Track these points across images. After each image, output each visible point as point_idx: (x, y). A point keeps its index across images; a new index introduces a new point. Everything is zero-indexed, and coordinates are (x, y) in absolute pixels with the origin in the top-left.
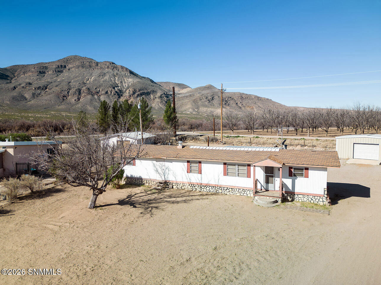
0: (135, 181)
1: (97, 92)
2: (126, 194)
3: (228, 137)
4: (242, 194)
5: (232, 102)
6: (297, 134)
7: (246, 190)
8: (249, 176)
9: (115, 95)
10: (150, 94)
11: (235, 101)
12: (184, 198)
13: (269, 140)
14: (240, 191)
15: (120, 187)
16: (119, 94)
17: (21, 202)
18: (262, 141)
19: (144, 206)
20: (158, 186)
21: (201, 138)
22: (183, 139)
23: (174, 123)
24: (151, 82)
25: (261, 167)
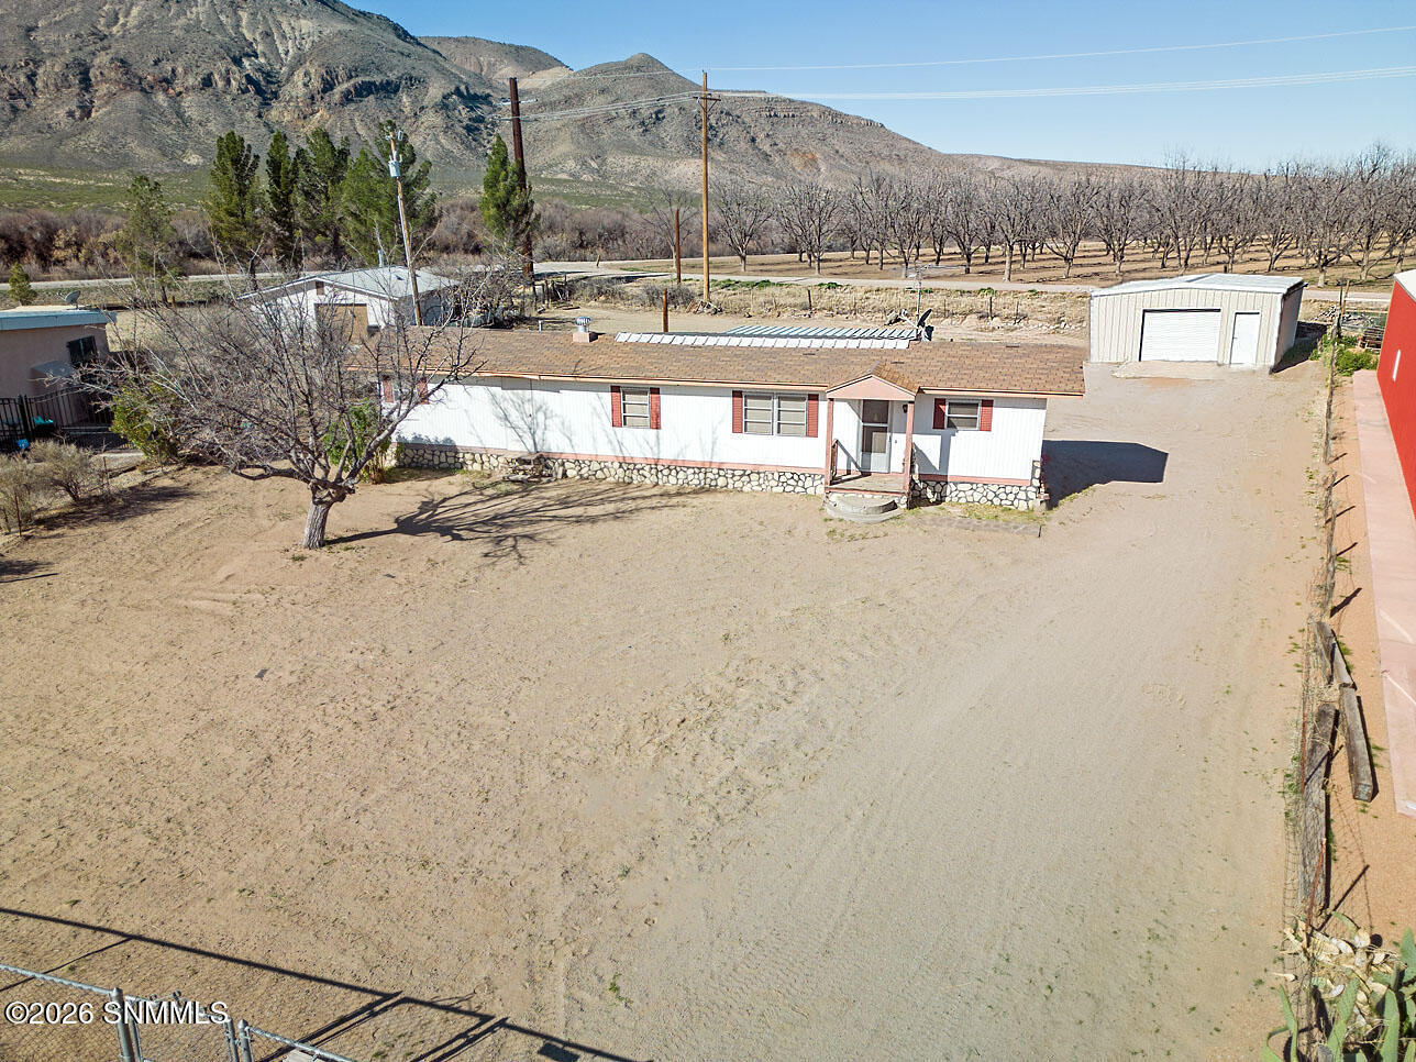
0: (430, 457)
1: (165, 80)
2: (413, 500)
3: (728, 285)
4: (788, 489)
5: (733, 132)
6: (968, 271)
7: (802, 477)
8: (812, 431)
9: (243, 92)
10: (396, 91)
11: (747, 129)
12: (610, 508)
13: (873, 296)
14: (783, 479)
15: (385, 477)
16: (264, 89)
17: (54, 536)
18: (848, 299)
19: (485, 535)
20: (515, 471)
21: (630, 288)
22: (561, 292)
23: (523, 231)
24: (399, 36)
25: (850, 402)
